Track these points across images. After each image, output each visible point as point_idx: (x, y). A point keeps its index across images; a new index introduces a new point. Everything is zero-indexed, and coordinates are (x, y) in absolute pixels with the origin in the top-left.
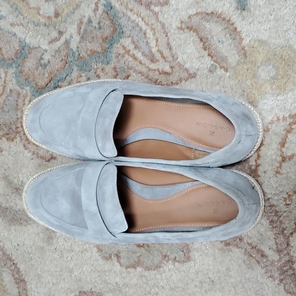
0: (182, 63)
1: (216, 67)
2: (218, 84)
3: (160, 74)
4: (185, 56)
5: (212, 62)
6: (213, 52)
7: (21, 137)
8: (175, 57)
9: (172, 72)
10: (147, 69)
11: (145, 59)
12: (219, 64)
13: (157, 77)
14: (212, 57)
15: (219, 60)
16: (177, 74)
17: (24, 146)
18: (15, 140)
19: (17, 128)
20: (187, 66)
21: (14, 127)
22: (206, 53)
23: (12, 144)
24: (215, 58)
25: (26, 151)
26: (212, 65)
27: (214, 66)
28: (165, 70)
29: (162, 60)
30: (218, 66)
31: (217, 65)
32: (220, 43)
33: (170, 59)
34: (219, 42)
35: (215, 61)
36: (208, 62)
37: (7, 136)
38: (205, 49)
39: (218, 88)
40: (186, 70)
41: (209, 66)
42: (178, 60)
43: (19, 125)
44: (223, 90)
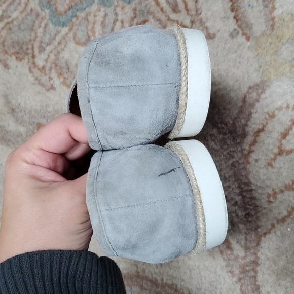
0: (204, 20)
1: (238, 33)
2: (236, 52)
4: (209, 14)
5: (236, 27)
6: (240, 15)
7: (29, 59)
8: (199, 11)
9: (191, 27)
10: (166, 18)
11: (168, 7)
12: (242, 30)
14: (237, 21)
15: (244, 26)
17: (30, 69)
18: (23, 61)
19: (27, 49)
20: (208, 24)
21: (25, 47)
22: (233, 14)
23: (19, 64)
24: (239, 23)
25: (30, 75)
26: (235, 30)
27: (236, 32)
28: (184, 23)
29: (184, 12)
30: (241, 32)
31: (240, 30)
33: (193, 12)
34: (250, 6)
35: (240, 26)
36: (232, 25)
37: (17, 55)
38: (232, 10)
39: (234, 56)
40: (207, 28)
41: (232, 30)
42: (201, 16)
43: (30, 46)
44: (238, 60)
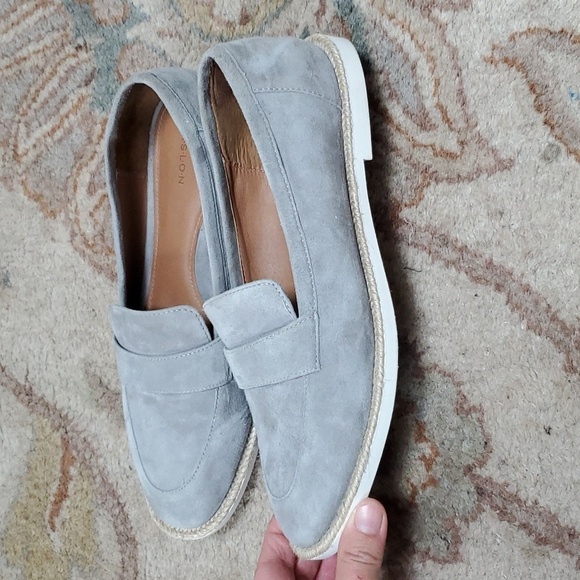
0: (486, 136)
1: (558, 151)
2: (560, 187)
3: (436, 155)
4: (494, 122)
5: (552, 139)
6: (557, 116)
8: (473, 121)
9: (462, 153)
10: (410, 144)
11: (409, 121)
12: (566, 144)
13: (427, 162)
14: (552, 128)
15: (567, 135)
16: (473, 158)
20: (496, 143)
22: (542, 117)
24: (558, 131)
26: (551, 145)
27: (554, 149)
28: (447, 148)
29: (443, 126)
30: (563, 149)
31: (561, 145)
32: (574, 98)
33: (461, 124)
34: (572, 95)
35: (559, 138)
36: (543, 137)
38: (539, 109)
39: (558, 195)
40: (494, 150)
41: (544, 146)
42: (478, 128)
44: (569, 202)
